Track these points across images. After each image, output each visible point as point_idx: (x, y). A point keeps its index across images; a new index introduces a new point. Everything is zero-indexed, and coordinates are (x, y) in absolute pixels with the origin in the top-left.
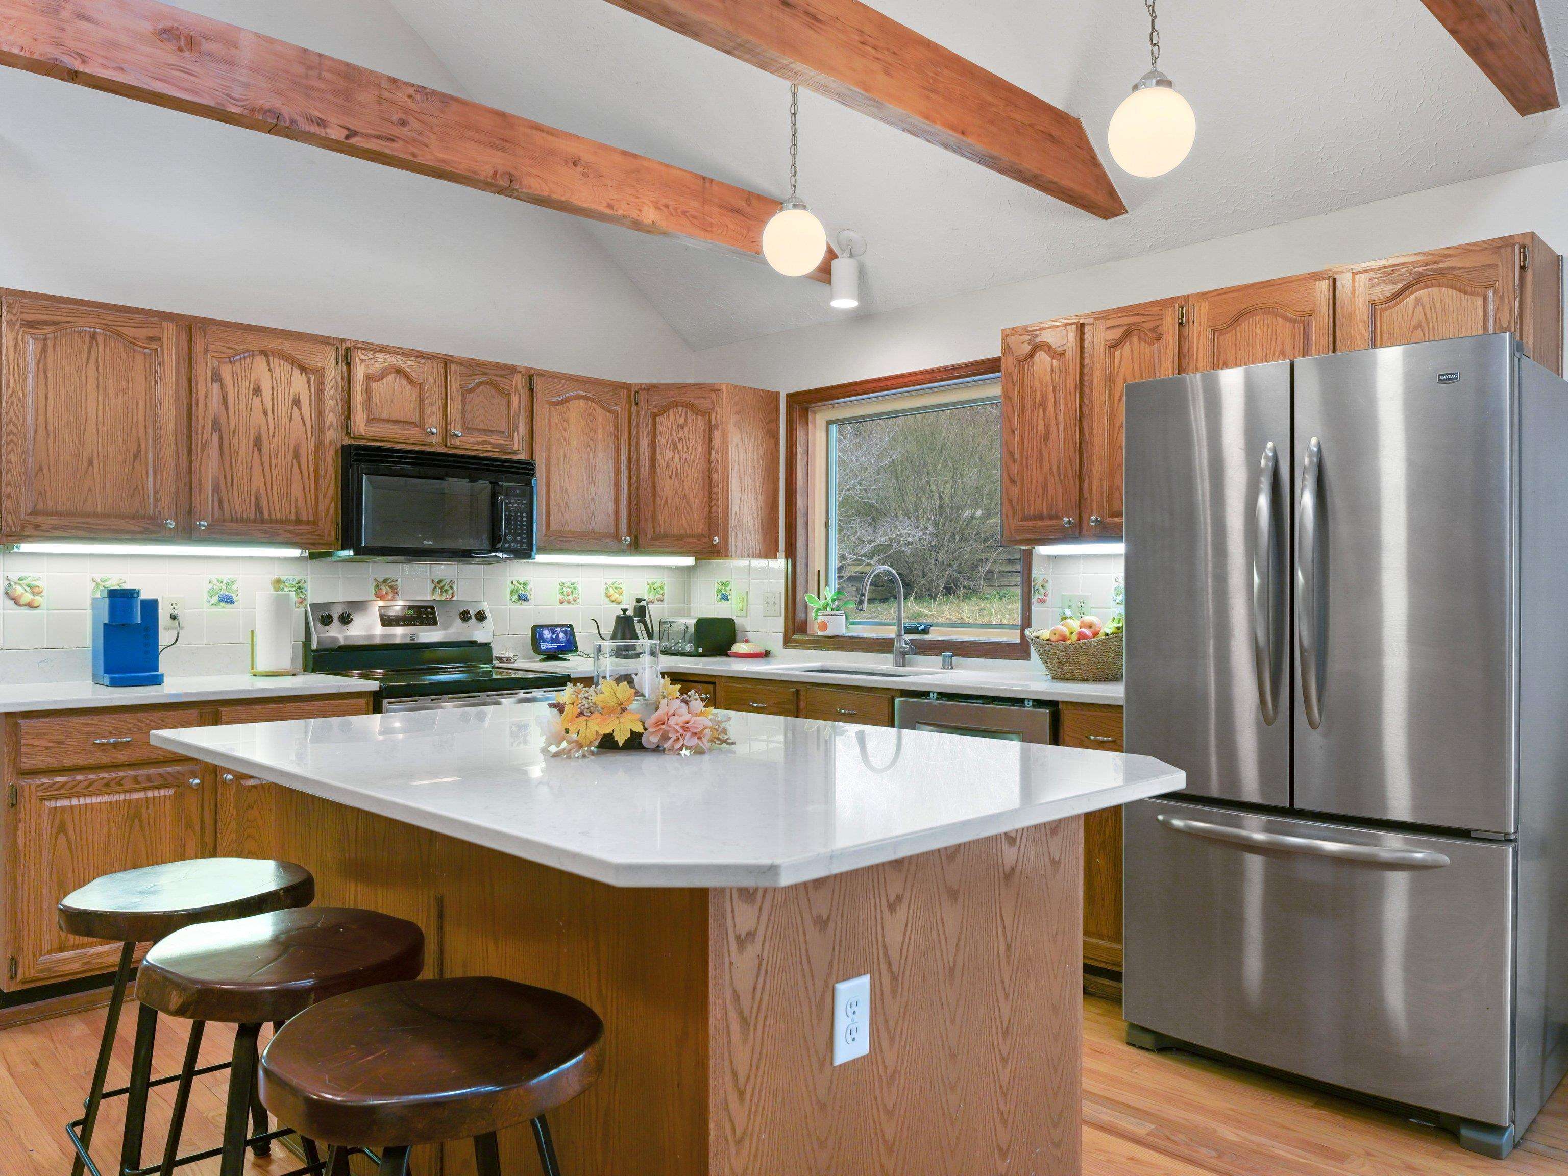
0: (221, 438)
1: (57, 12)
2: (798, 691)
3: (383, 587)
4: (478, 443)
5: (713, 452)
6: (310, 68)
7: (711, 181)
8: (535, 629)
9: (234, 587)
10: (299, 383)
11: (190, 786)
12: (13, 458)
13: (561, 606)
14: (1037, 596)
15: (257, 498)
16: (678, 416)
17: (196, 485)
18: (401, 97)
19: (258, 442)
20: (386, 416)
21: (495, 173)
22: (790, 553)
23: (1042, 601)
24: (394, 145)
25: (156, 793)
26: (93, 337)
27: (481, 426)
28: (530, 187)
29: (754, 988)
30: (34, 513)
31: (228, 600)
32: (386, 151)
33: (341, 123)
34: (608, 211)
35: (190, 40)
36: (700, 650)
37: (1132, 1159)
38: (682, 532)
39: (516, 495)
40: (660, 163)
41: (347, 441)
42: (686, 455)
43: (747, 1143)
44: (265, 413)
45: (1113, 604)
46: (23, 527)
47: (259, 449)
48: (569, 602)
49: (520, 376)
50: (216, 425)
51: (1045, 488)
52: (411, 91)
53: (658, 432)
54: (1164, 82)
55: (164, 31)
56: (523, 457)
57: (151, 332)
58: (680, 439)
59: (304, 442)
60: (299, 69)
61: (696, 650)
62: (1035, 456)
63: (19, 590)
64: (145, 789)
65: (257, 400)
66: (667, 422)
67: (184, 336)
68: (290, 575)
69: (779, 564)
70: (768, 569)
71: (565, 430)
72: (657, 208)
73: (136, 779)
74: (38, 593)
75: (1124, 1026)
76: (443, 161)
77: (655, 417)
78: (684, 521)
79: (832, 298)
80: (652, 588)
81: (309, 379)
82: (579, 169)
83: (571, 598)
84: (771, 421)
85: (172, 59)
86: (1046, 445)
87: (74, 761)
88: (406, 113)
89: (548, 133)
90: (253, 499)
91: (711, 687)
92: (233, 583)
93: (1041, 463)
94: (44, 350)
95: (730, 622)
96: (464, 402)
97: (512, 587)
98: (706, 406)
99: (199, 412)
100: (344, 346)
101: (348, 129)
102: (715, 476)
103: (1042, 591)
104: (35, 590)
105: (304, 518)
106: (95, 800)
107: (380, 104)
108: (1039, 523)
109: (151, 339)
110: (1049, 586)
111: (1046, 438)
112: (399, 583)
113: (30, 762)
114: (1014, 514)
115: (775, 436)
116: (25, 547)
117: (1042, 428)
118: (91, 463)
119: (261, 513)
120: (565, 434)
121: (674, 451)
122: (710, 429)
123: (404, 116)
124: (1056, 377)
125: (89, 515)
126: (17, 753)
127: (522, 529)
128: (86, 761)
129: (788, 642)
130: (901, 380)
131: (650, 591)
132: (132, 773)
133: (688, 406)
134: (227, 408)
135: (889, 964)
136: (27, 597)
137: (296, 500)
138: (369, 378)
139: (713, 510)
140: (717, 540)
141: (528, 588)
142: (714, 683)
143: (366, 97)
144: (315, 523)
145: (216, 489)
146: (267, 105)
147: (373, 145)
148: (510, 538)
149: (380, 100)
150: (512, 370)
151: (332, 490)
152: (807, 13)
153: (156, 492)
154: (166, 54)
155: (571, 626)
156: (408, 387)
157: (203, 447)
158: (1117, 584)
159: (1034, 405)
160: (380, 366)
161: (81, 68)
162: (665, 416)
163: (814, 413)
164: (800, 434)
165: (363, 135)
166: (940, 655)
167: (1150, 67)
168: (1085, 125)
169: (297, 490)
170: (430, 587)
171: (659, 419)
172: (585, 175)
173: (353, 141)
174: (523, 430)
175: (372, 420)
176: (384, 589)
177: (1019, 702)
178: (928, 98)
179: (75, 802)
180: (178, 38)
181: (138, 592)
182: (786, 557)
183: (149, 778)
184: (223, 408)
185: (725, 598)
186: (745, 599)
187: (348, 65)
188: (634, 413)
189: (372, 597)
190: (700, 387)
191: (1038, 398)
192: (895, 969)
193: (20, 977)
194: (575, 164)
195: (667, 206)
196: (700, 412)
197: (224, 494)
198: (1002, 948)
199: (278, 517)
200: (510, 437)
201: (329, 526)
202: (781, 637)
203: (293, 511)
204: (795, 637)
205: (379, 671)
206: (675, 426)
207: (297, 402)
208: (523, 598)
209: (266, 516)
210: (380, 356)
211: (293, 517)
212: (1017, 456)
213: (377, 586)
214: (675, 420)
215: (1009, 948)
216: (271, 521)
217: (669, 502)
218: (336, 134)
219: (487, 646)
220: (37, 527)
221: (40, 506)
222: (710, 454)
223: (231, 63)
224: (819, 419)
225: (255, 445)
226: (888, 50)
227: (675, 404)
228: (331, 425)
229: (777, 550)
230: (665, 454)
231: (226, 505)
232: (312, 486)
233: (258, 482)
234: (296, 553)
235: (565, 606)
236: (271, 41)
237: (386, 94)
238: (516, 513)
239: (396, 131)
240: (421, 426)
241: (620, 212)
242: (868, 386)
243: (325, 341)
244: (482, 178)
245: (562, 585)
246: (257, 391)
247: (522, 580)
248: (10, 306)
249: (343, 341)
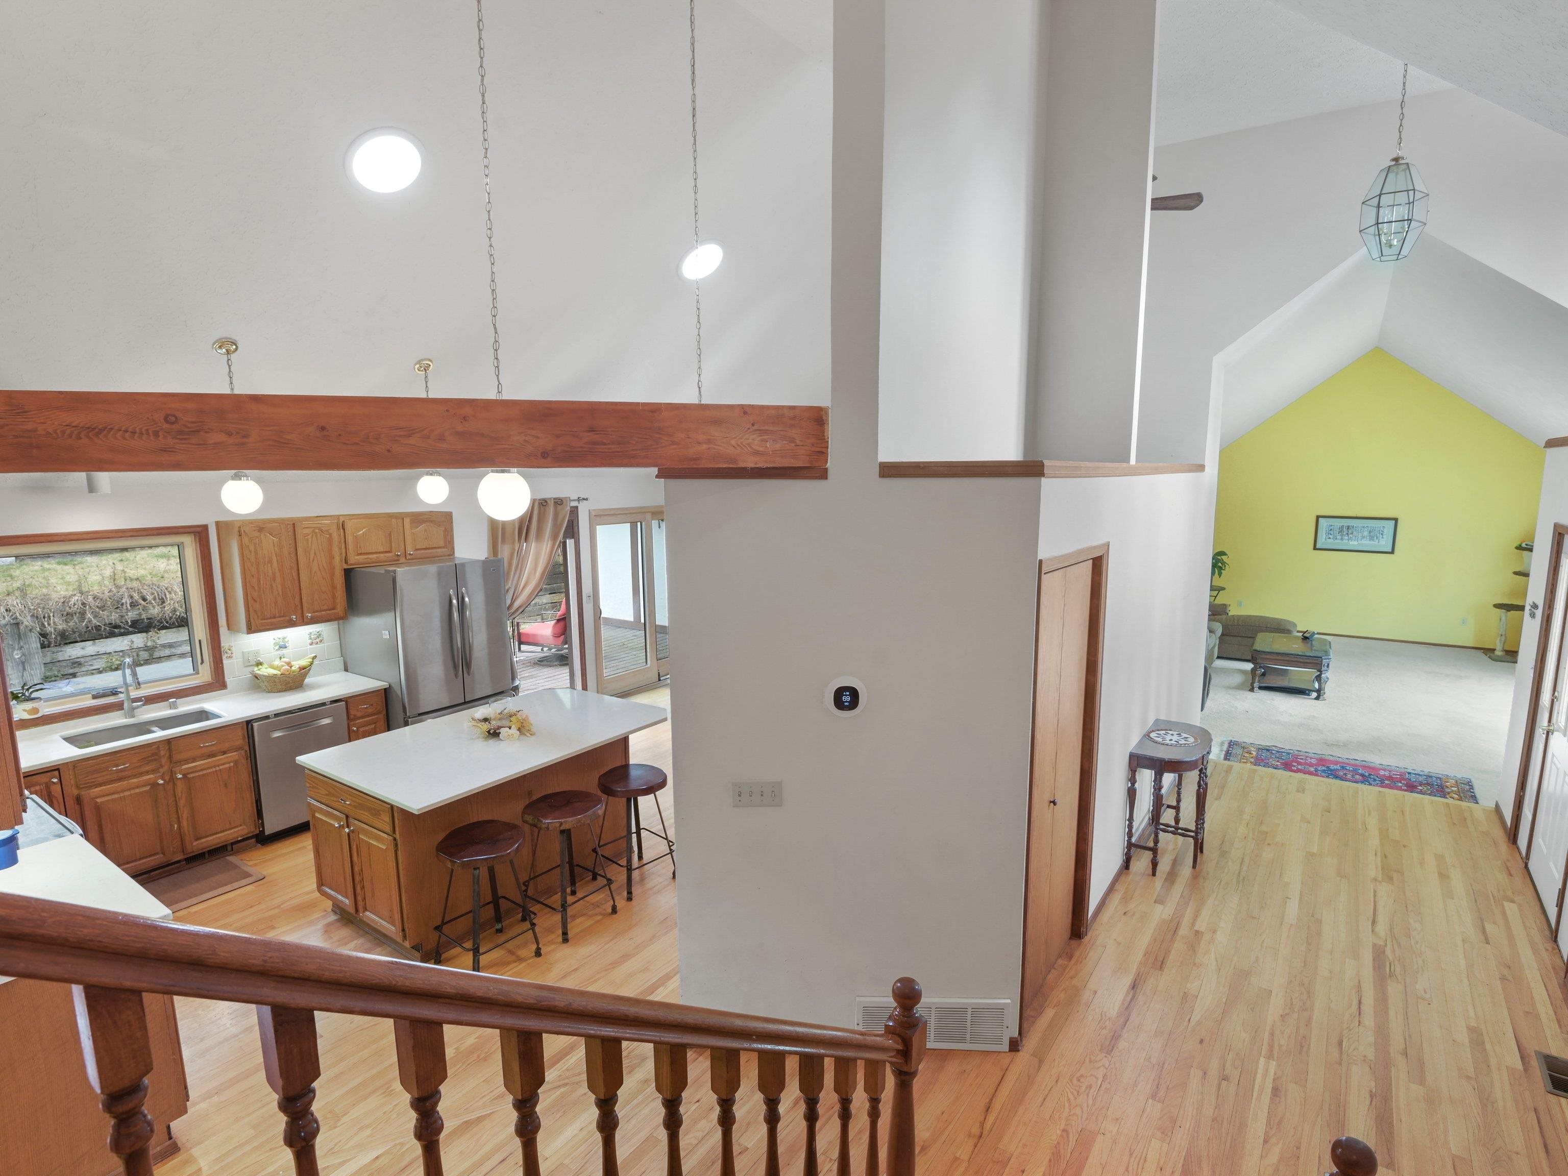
14: (226, 655)
23: (230, 657)
51: (276, 603)
62: (268, 588)
86: (274, 582)
93: (272, 592)
103: (229, 652)
110: (233, 649)
111: (274, 579)
114: (258, 616)
117: (271, 574)
159: (265, 562)
166: (167, 701)
177: (324, 704)
191: (267, 559)
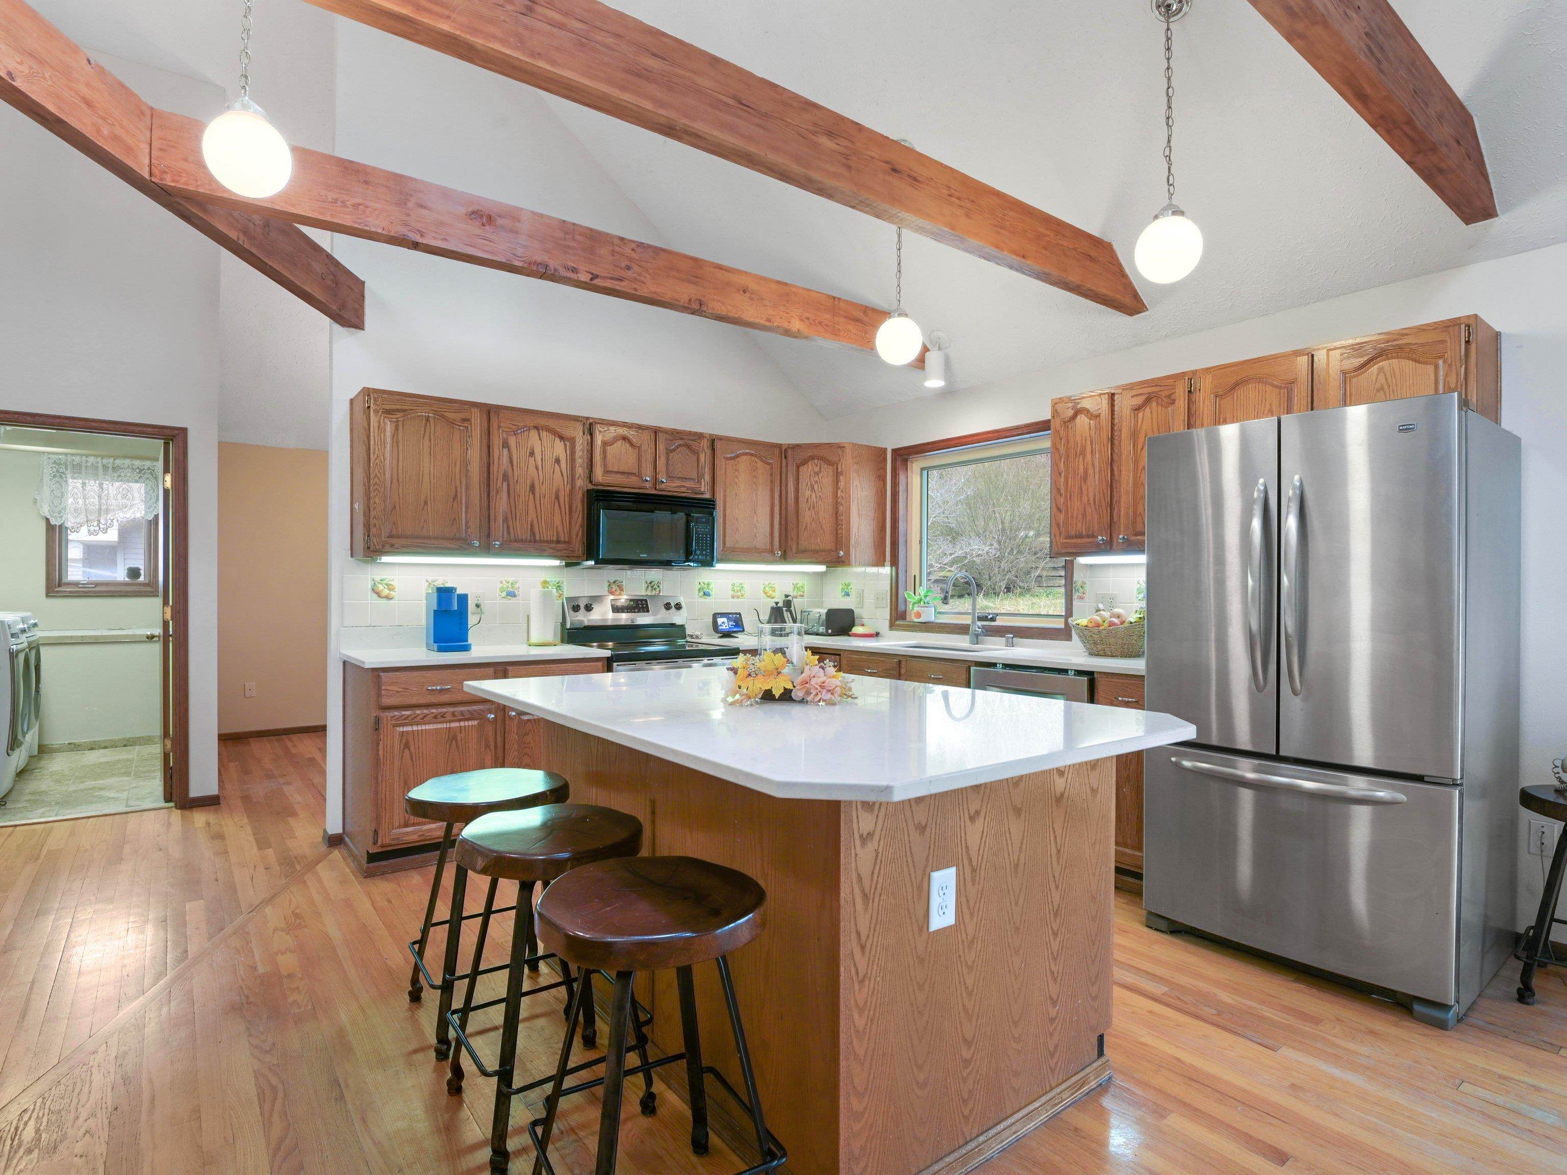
0: (508, 485)
1: (405, 203)
2: (900, 662)
3: (613, 586)
4: (677, 487)
5: (839, 491)
6: (567, 233)
7: (839, 299)
8: (715, 616)
9: (517, 586)
10: (559, 448)
11: (488, 719)
12: (377, 500)
13: (732, 600)
14: (1078, 594)
15: (531, 526)
16: (815, 466)
17: (492, 517)
18: (627, 250)
19: (532, 488)
20: (616, 469)
21: (690, 300)
22: (894, 563)
23: (1081, 598)
24: (622, 283)
25: (466, 723)
26: (428, 419)
27: (680, 475)
28: (714, 309)
29: (873, 873)
30: (390, 536)
31: (512, 595)
32: (617, 288)
33: (588, 270)
34: (768, 324)
35: (490, 219)
36: (830, 631)
37: (1150, 1012)
38: (817, 548)
39: (703, 523)
40: (803, 289)
41: (590, 487)
42: (820, 494)
43: (867, 983)
44: (537, 468)
45: (1135, 600)
46: (383, 546)
47: (533, 493)
48: (738, 597)
49: (706, 440)
50: (505, 478)
51: (1084, 515)
52: (634, 246)
53: (801, 477)
54: (1178, 212)
55: (473, 213)
56: (707, 496)
57: (463, 415)
58: (816, 482)
59: (562, 488)
60: (561, 235)
61: (827, 631)
62: (1076, 492)
63: (381, 587)
64: (459, 721)
65: (532, 460)
66: (806, 471)
67: (485, 417)
68: (552, 578)
69: (886, 571)
70: (879, 574)
71: (737, 477)
72: (801, 320)
73: (453, 714)
74: (393, 590)
75: (1144, 913)
76: (655, 293)
77: (798, 467)
78: (819, 540)
79: (925, 379)
80: (795, 587)
81: (565, 445)
82: (747, 295)
83: (739, 593)
84: (881, 469)
85: (478, 231)
86: (1085, 482)
87: (414, 701)
88: (630, 261)
89: (726, 270)
90: (529, 526)
91: (837, 657)
92: (516, 582)
93: (1081, 497)
94: (397, 428)
95: (851, 612)
96: (668, 459)
97: (699, 586)
98: (833, 458)
99: (494, 468)
100: (589, 422)
101: (592, 274)
102: (841, 508)
103: (1081, 590)
104: (391, 588)
105: (562, 539)
106: (427, 727)
107: (614, 256)
108: (1079, 540)
109: (464, 420)
110: (1087, 587)
111: (1085, 478)
112: (624, 583)
113: (387, 701)
114: (1060, 534)
115: (883, 479)
116: (385, 559)
117: (1082, 470)
118: (426, 503)
119: (534, 536)
120: (736, 480)
121: (812, 491)
122: (837, 475)
123: (629, 263)
124: (1093, 433)
125: (424, 538)
126: (379, 695)
127: (706, 546)
128: (422, 701)
129: (892, 626)
130: (975, 438)
131: (794, 590)
132: (451, 710)
133: (822, 458)
134: (512, 466)
135: (970, 861)
136: (386, 592)
137: (557, 528)
138: (605, 444)
139: (839, 532)
140: (842, 553)
141: (711, 587)
142: (840, 655)
143: (604, 251)
144: (568, 542)
145: (505, 520)
146: (539, 260)
147: (609, 284)
148: (698, 552)
149: (613, 253)
150: (700, 436)
151: (580, 519)
152: (909, 176)
153: (467, 522)
154: (474, 228)
155: (740, 614)
156: (630, 449)
157: (497, 492)
158: (1139, 586)
159: (1076, 454)
160: (612, 435)
161: (420, 240)
162: (806, 466)
163: (912, 462)
164: (902, 478)
165: (602, 277)
166: (1004, 637)
167: (1166, 202)
168: (1115, 247)
169: (557, 520)
170: (644, 586)
171: (801, 469)
172: (751, 299)
173: (595, 282)
174: (707, 477)
175: (607, 472)
176: (614, 588)
177: (1064, 671)
178: (998, 232)
179: (415, 728)
180: (481, 217)
181: (455, 589)
182: (892, 566)
183: (462, 713)
184: (509, 465)
185: (847, 594)
186: (861, 596)
187: (591, 230)
188: (784, 464)
189: (606, 593)
190: (830, 445)
191: (1079, 449)
192: (974, 863)
193: (380, 843)
194: (744, 292)
195: (808, 319)
196: (830, 463)
197: (510, 523)
198: (1054, 851)
199: (545, 539)
200: (699, 482)
201: (578, 546)
202: (887, 623)
203: (555, 535)
204: (898, 622)
205: (610, 643)
206: (813, 473)
207: (558, 461)
208: (706, 594)
209: (538, 538)
210: (612, 429)
211: (555, 539)
212: (1063, 491)
213: (609, 585)
214: (813, 469)
215: (1059, 851)
216: (541, 541)
217: (808, 526)
218: (584, 277)
219: (682, 627)
220: (392, 546)
221: (394, 532)
222: (837, 492)
223: (515, 232)
224: (916, 465)
225: (530, 490)
226: (968, 199)
227: (812, 458)
228: (580, 476)
229: (884, 561)
230: (805, 493)
231: (511, 530)
232: (568, 518)
233: (532, 515)
234: (557, 563)
235: (735, 600)
236: (541, 216)
237: (617, 249)
238: (702, 535)
239: (624, 274)
240: (639, 475)
241: (775, 324)
242: (953, 442)
243: (576, 419)
244: (681, 304)
245: (733, 585)
246: (532, 454)
247: (706, 582)
248: (375, 400)
249: (587, 418)
